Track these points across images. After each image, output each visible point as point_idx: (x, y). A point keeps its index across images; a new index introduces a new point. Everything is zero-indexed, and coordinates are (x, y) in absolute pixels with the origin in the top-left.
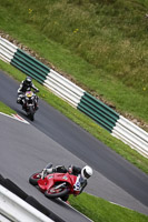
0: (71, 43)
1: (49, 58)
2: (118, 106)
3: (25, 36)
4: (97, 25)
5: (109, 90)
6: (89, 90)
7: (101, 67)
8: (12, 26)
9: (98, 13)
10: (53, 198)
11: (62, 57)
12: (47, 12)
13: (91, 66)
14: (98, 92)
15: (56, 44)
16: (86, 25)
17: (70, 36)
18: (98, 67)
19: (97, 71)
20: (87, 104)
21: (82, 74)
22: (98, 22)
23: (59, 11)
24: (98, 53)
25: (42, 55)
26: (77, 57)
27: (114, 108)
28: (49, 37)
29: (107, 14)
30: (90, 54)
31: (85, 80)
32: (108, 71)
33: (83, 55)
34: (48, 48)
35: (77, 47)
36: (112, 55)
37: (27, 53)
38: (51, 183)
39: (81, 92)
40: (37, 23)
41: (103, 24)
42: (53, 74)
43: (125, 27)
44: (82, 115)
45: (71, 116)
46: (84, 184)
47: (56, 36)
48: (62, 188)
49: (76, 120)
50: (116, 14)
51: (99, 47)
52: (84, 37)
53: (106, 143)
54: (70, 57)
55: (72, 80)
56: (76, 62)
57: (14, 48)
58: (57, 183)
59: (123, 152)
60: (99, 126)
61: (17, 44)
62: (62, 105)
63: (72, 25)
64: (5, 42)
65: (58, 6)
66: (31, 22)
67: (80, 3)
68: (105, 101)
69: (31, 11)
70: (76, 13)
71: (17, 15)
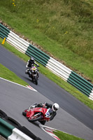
0: (63, 40)
1: (49, 50)
3: (34, 36)
4: (79, 29)
5: (87, 70)
6: (74, 70)
7: (82, 55)
8: (26, 30)
9: (80, 21)
10: (32, 122)
11: (57, 49)
12: (48, 21)
13: (76, 55)
14: (80, 71)
15: (53, 41)
16: (72, 29)
17: (63, 36)
18: (80, 55)
19: (80, 58)
20: (73, 79)
21: (70, 60)
22: (80, 27)
23: (56, 20)
24: (80, 47)
25: (45, 48)
26: (67, 49)
27: (90, 81)
28: (49, 37)
29: (86, 22)
30: (75, 47)
31: (72, 64)
32: (87, 58)
33: (70, 48)
34: (49, 44)
35: (67, 43)
36: (89, 48)
37: (36, 47)
39: (69, 71)
40: (41, 28)
41: (84, 28)
42: (52, 60)
44: (70, 86)
45: (64, 87)
47: (53, 36)
48: (39, 116)
49: (66, 89)
50: (91, 22)
51: (81, 43)
52: (71, 37)
54: (63, 49)
55: (63, 64)
57: (27, 44)
61: (29, 42)
62: (57, 79)
63: (64, 29)
64: (22, 40)
65: (55, 17)
66: (38, 27)
67: (69, 15)
68: (85, 77)
69: (38, 21)
70: (66, 21)
71: (29, 23)
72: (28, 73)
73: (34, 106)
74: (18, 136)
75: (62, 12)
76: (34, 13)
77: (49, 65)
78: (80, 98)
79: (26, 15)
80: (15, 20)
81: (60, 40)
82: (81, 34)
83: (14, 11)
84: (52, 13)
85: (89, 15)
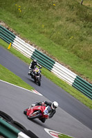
0: (68, 45)
1: (54, 55)
3: (40, 41)
4: (84, 34)
6: (79, 74)
7: (87, 60)
8: (32, 35)
9: (85, 27)
11: (63, 54)
12: (53, 27)
14: (85, 76)
15: (59, 46)
16: (77, 34)
17: (68, 41)
18: (85, 60)
19: (84, 63)
21: (75, 64)
22: (85, 32)
23: (61, 26)
24: (85, 51)
25: (50, 53)
26: (72, 54)
28: (55, 42)
29: (91, 27)
30: (80, 52)
31: (77, 68)
33: (75, 53)
34: (54, 49)
35: (72, 48)
37: (41, 52)
39: (74, 76)
40: (47, 33)
41: (88, 33)
42: (57, 64)
44: (75, 90)
45: (68, 91)
47: (59, 41)
49: (71, 93)
51: (86, 48)
52: (76, 42)
53: (91, 107)
54: (68, 54)
55: (69, 68)
56: (72, 57)
57: (33, 49)
61: (35, 46)
62: (62, 84)
63: (69, 34)
64: (27, 45)
65: (60, 22)
66: (44, 32)
67: (74, 21)
68: (90, 81)
69: (43, 26)
70: (71, 27)
71: (35, 28)
72: (31, 74)
73: (35, 105)
75: (67, 18)
76: (39, 18)
78: (85, 103)
79: (31, 20)
80: (21, 25)
81: (65, 45)
82: (85, 39)
83: (20, 17)
84: (58, 18)
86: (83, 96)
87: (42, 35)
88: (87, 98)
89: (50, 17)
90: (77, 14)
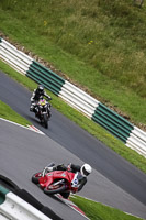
0: (86, 54)
1: (64, 70)
2: (132, 116)
3: (40, 48)
4: (111, 37)
5: (123, 101)
6: (103, 100)
7: (116, 78)
8: (28, 38)
9: (112, 25)
10: (51, 194)
11: (77, 68)
12: (62, 24)
14: (112, 103)
15: (70, 56)
16: (100, 37)
17: (85, 47)
18: (111, 78)
19: (111, 82)
20: (102, 115)
21: (97, 85)
22: (112, 33)
23: (74, 23)
24: (112, 64)
25: (57, 67)
26: (91, 68)
27: (128, 119)
28: (64, 49)
29: (121, 26)
30: (105, 65)
31: (100, 91)
32: (122, 82)
33: (97, 66)
34: (63, 60)
35: (91, 58)
36: (126, 66)
37: (43, 65)
38: (51, 181)
39: (95, 103)
40: (52, 35)
41: (117, 35)
42: (68, 85)
43: (139, 38)
44: (96, 126)
45: (86, 127)
46: (83, 181)
47: (71, 48)
49: (90, 131)
50: (130, 25)
51: (114, 58)
52: (98, 49)
53: (121, 153)
54: (85, 68)
55: (86, 91)
56: (91, 73)
57: (29, 60)
58: (56, 180)
59: (137, 163)
60: (113, 137)
61: (33, 56)
62: (77, 115)
63: (87, 37)
64: (21, 54)
65: (73, 18)
66: (47, 34)
67: (94, 15)
68: (120, 112)
69: (46, 23)
70: (91, 25)
71: (32, 26)
72: (34, 110)
73: (51, 169)
74: (14, 204)
75: (84, 10)
76: (40, 10)
77: (63, 94)
78: (112, 146)
79: (27, 14)
80: (10, 22)
81: (81, 54)
82: (113, 45)
83: (9, 8)
84: (69, 11)
85: (126, 14)
86: (110, 135)
87: (44, 38)
88: (116, 139)
89: (56, 9)
90: (99, 5)
